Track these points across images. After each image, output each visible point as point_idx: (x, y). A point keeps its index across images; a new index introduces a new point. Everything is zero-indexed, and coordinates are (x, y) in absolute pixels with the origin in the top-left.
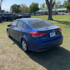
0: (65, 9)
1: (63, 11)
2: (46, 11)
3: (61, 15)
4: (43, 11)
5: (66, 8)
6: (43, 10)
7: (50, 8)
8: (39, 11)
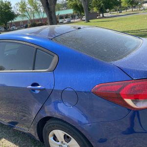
0: (71, 11)
1: (67, 16)
2: (32, 18)
3: (65, 23)
4: (25, 19)
5: (73, 8)
6: (25, 16)
7: (50, 7)
8: (15, 21)
